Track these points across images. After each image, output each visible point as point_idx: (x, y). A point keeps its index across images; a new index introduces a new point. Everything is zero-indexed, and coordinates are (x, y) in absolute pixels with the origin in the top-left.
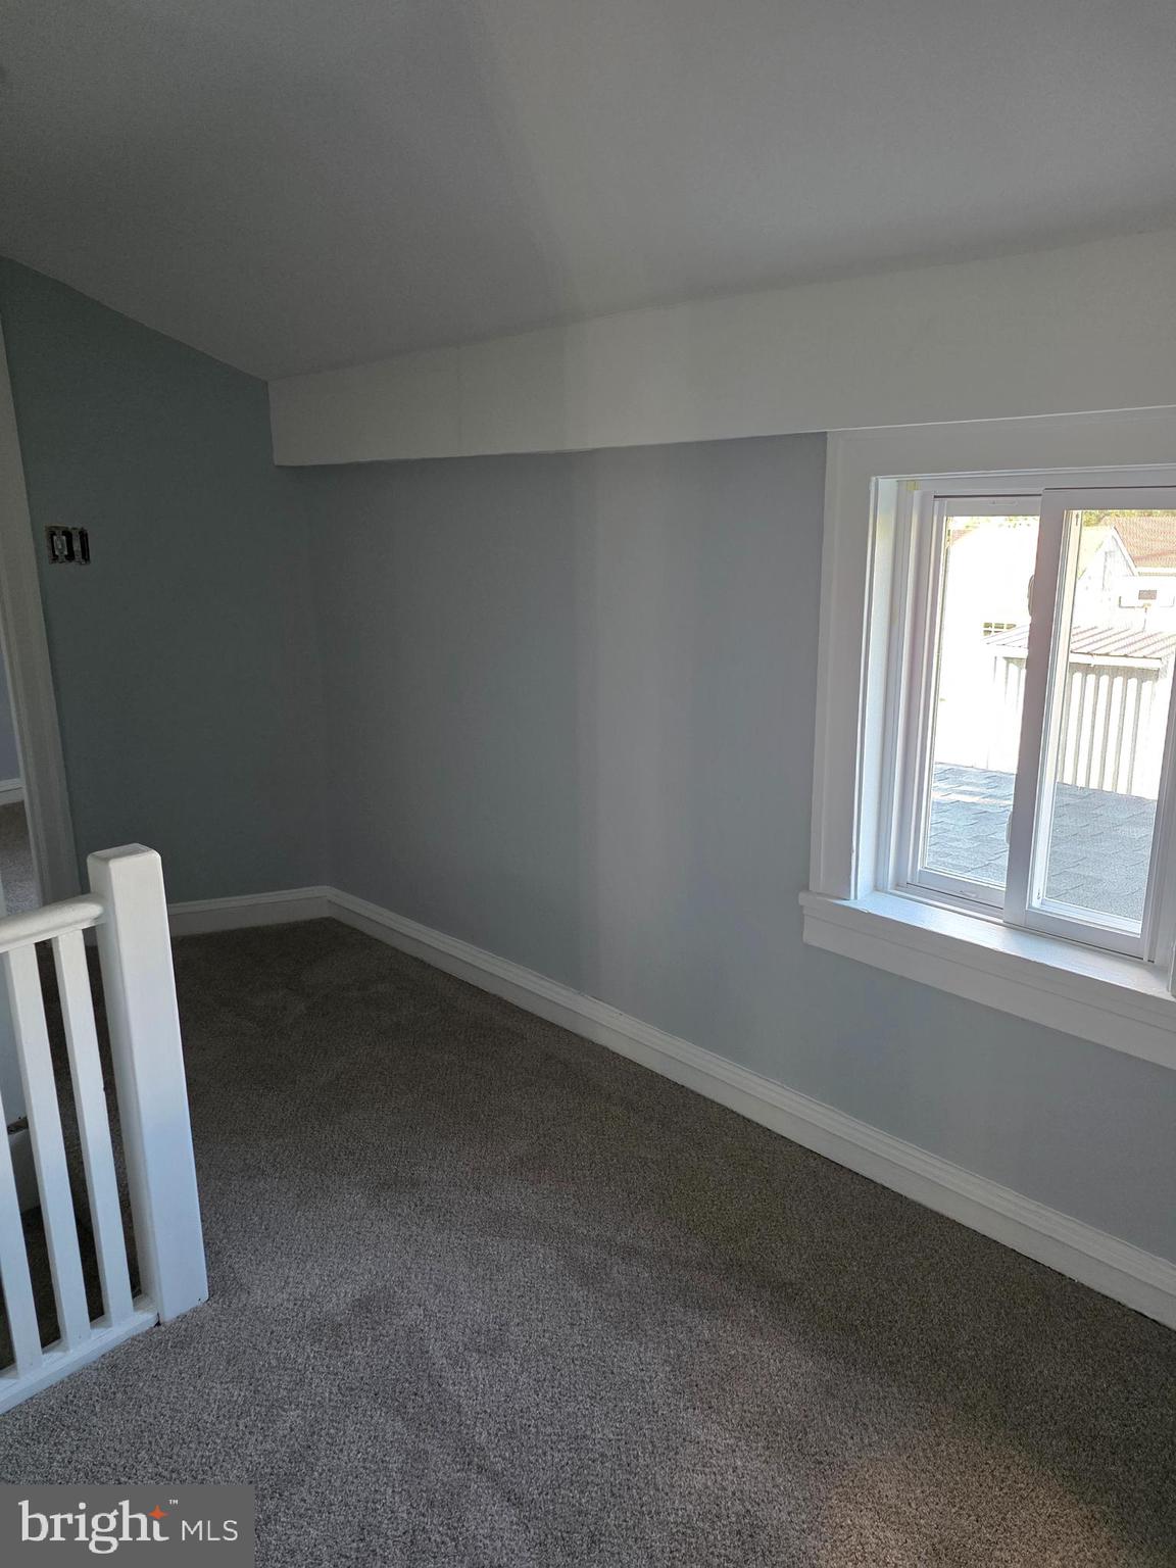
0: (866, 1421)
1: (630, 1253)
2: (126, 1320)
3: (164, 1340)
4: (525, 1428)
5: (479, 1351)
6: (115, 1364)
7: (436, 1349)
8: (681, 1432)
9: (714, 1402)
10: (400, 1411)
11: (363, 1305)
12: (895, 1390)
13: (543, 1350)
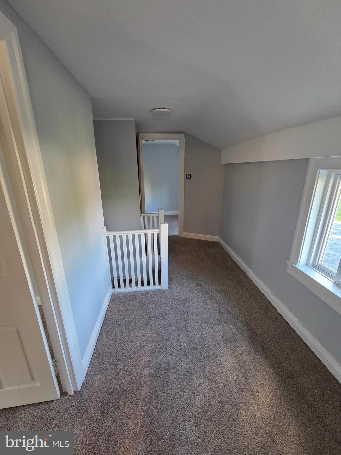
0: (253, 362)
1: (230, 313)
2: (157, 287)
3: (161, 292)
4: (196, 328)
5: (196, 314)
6: (154, 291)
7: (191, 311)
8: (218, 343)
9: (227, 342)
10: (181, 316)
11: (185, 300)
12: (264, 361)
13: (206, 319)
